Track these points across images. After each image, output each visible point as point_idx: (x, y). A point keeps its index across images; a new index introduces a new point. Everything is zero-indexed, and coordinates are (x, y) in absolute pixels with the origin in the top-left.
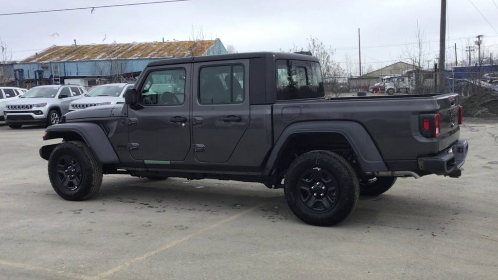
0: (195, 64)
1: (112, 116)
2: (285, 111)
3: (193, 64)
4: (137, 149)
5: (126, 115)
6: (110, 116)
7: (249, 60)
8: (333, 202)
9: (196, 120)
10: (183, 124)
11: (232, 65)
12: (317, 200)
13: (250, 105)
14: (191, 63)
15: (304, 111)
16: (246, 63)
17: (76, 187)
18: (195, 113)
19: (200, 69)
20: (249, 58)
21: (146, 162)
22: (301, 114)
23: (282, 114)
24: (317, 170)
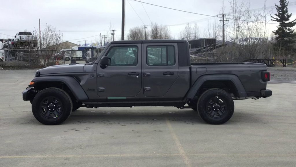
0: (144, 44)
1: (84, 72)
2: (198, 70)
3: (142, 44)
4: (103, 91)
5: (96, 71)
6: (82, 72)
7: (177, 44)
8: (224, 112)
9: (146, 74)
10: (137, 76)
11: (167, 46)
12: (215, 112)
13: (179, 66)
14: (142, 43)
15: (208, 69)
16: (176, 45)
17: (57, 116)
18: (145, 71)
19: (147, 47)
20: (177, 43)
21: (109, 98)
22: (207, 71)
23: (196, 71)
24: (217, 98)
